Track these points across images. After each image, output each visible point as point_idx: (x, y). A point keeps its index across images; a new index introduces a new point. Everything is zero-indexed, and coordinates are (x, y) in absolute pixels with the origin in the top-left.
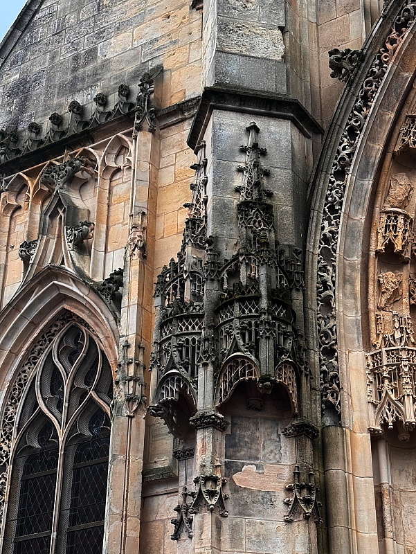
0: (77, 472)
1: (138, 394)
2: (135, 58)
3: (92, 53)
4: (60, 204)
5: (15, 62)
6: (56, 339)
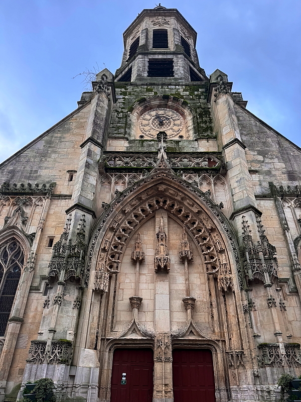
0: (7, 281)
1: (33, 266)
2: (49, 178)
3: (36, 171)
4: (20, 209)
5: (12, 164)
6: (9, 244)
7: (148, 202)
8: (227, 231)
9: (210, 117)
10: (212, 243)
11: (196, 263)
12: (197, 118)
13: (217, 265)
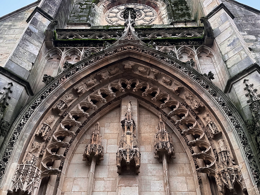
7: (111, 85)
8: (223, 105)
9: (186, 6)
10: (201, 129)
11: (179, 162)
12: (172, 7)
13: (211, 158)
